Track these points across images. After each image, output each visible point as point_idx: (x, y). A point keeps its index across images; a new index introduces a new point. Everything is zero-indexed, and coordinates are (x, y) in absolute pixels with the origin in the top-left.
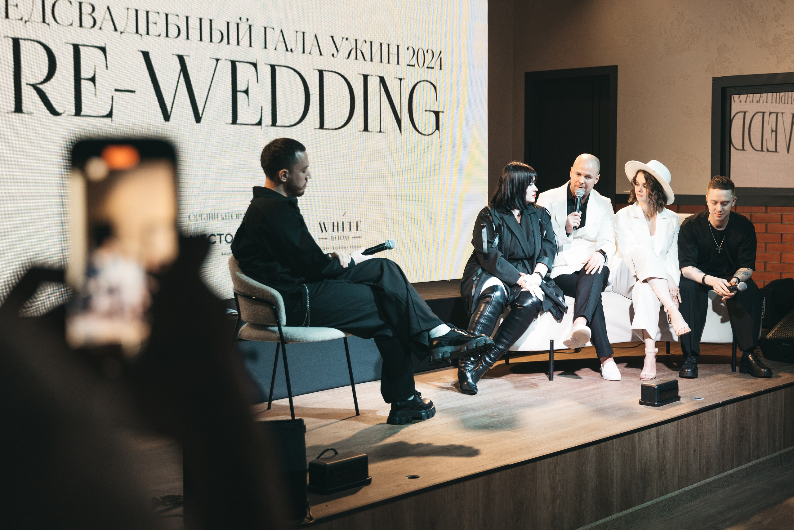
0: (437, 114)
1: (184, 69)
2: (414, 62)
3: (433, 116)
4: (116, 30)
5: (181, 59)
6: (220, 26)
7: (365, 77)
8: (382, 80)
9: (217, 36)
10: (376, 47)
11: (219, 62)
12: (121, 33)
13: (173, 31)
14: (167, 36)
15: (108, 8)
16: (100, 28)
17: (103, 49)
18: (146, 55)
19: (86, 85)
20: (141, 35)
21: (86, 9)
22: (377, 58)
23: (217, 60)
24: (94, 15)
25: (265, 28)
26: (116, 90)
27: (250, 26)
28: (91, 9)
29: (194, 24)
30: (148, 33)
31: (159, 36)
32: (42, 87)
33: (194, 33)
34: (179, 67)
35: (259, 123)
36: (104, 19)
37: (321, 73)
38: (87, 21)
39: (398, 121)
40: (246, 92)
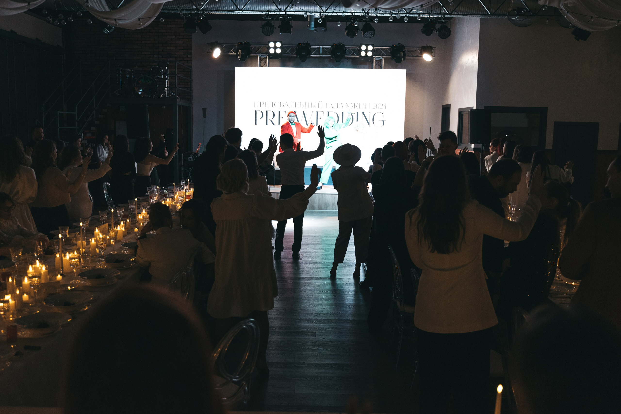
0: (383, 121)
2: (375, 107)
3: (382, 122)
5: (304, 112)
6: (314, 104)
7: (357, 113)
8: (363, 113)
9: (313, 106)
10: (361, 105)
12: (289, 107)
13: (302, 106)
14: (300, 107)
19: (281, 119)
21: (282, 103)
22: (361, 107)
23: (313, 111)
24: (283, 104)
25: (326, 103)
27: (322, 103)
29: (307, 104)
31: (298, 107)
32: (271, 120)
33: (307, 106)
34: (303, 114)
37: (343, 112)
38: (282, 106)
39: (369, 124)
40: (320, 118)
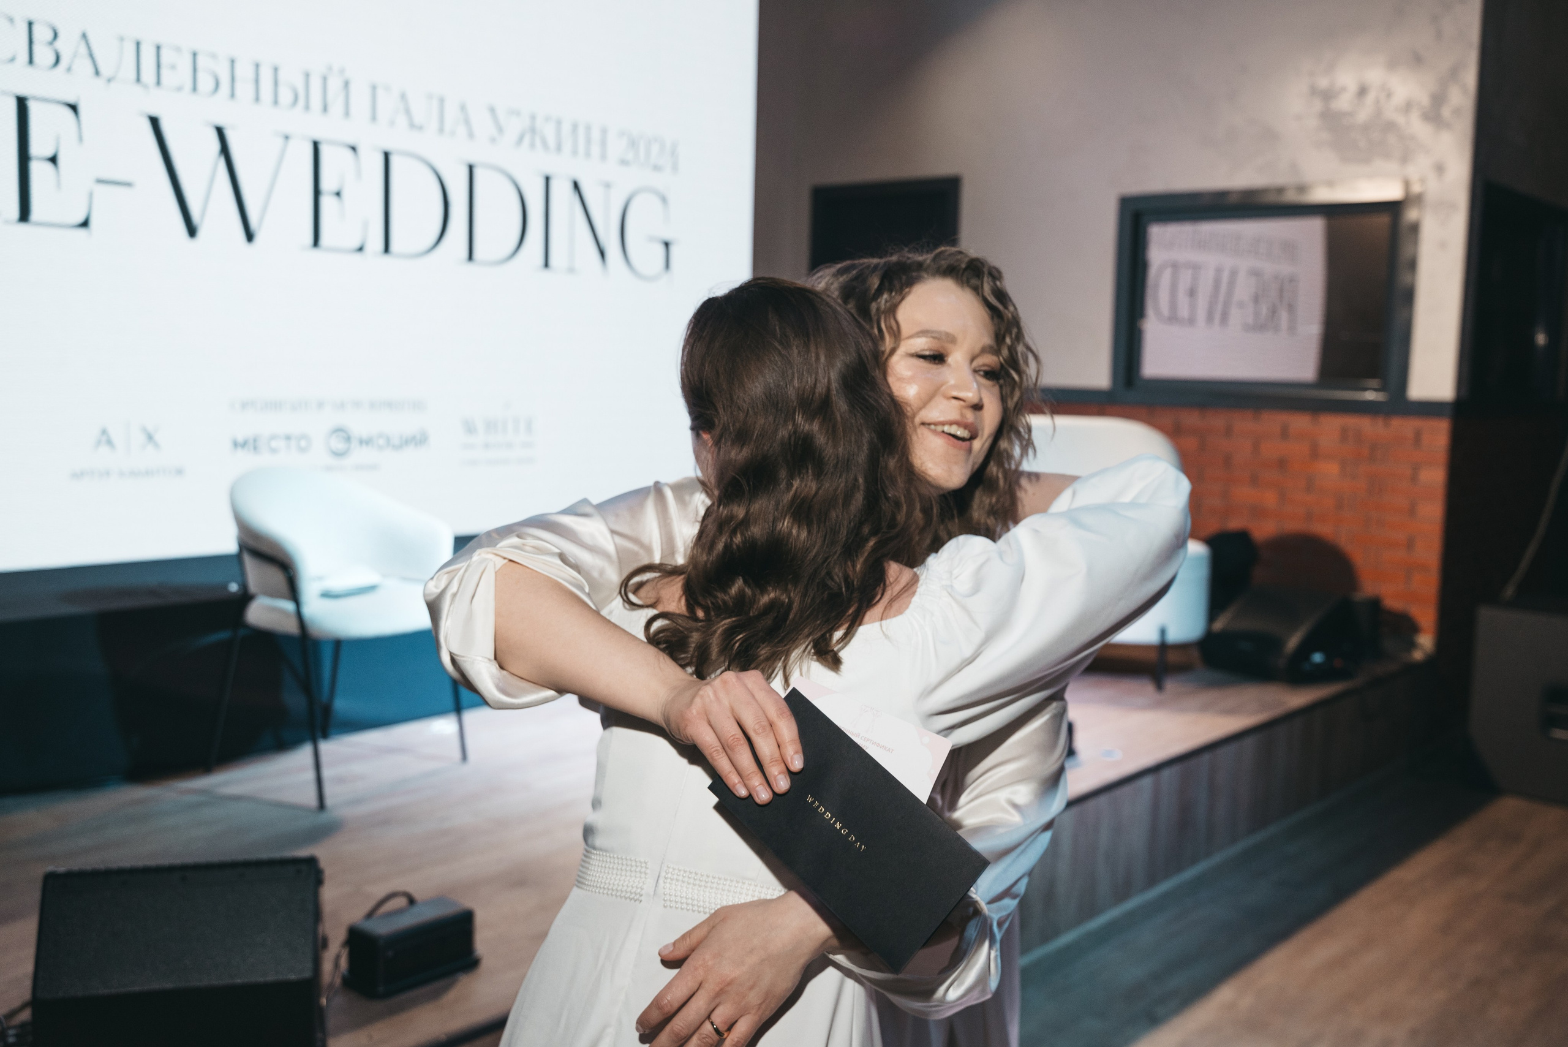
0: (667, 245)
1: (225, 150)
2: (630, 156)
3: (660, 250)
4: (97, 73)
5: (220, 132)
6: (291, 77)
7: (547, 179)
8: (576, 186)
9: (285, 96)
10: (566, 128)
11: (291, 142)
12: (109, 80)
13: (205, 83)
14: (195, 89)
15: (84, 36)
16: (69, 69)
17: (74, 108)
18: (155, 122)
19: (38, 170)
20: (146, 87)
21: (42, 34)
22: (567, 146)
23: (287, 138)
24: (59, 44)
25: (374, 88)
26: (100, 181)
27: (347, 84)
28: (50, 35)
29: (244, 72)
30: (158, 83)
31: (179, 89)
33: (244, 89)
34: (216, 145)
35: (361, 249)
36: (75, 55)
37: (471, 168)
38: (45, 56)
39: (602, 253)
40: (338, 194)
